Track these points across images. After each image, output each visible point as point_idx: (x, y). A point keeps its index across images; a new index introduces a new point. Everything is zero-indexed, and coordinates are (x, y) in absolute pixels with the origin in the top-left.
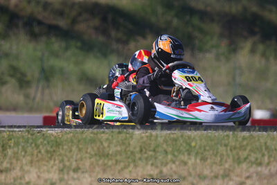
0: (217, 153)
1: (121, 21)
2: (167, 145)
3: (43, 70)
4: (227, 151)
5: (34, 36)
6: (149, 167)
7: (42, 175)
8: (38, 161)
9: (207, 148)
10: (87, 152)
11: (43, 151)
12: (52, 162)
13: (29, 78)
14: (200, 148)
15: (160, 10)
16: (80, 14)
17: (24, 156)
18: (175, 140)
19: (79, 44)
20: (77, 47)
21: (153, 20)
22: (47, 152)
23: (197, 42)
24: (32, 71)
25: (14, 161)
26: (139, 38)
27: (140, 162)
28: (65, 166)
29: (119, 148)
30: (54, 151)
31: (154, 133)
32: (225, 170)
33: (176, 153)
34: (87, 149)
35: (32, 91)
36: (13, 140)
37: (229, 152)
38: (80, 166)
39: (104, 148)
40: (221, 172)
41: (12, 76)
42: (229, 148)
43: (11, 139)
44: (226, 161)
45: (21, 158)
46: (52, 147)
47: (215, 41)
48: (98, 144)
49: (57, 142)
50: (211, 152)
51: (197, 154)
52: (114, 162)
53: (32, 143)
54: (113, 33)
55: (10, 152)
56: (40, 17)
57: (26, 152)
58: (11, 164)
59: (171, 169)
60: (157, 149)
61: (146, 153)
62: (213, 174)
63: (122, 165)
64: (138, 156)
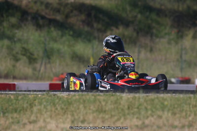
0: (183, 110)
1: (101, 16)
2: (147, 104)
3: (45, 51)
4: (190, 108)
5: (39, 27)
6: (135, 120)
7: (59, 125)
8: (56, 115)
9: (176, 106)
10: (90, 109)
11: (59, 108)
12: (65, 116)
13: (36, 56)
14: (171, 106)
15: (128, 8)
16: (72, 11)
17: (46, 112)
18: (153, 100)
19: (71, 33)
20: (70, 35)
21: (124, 15)
22: (62, 109)
23: (154, 31)
24: (38, 52)
25: (39, 115)
26: (114, 28)
27: (128, 116)
28: (75, 119)
29: (113, 106)
30: (67, 108)
31: (137, 95)
32: (189, 122)
33: (154, 110)
34: (90, 107)
35: (38, 66)
36: (37, 101)
37: (192, 109)
38: (86, 118)
39: (102, 106)
40: (187, 123)
41: (24, 55)
42: (191, 106)
43: (35, 100)
44: (190, 116)
45: (44, 113)
46: (65, 105)
47: (167, 30)
48: (98, 103)
49: (68, 102)
50: (179, 109)
51: (169, 110)
52: (110, 116)
53: (51, 103)
54: (95, 25)
55: (35, 109)
56: (43, 13)
57: (47, 109)
58: (37, 117)
59: (151, 121)
60: (140, 107)
61: (132, 110)
62: (180, 125)
63: (116, 118)
64: (127, 112)
